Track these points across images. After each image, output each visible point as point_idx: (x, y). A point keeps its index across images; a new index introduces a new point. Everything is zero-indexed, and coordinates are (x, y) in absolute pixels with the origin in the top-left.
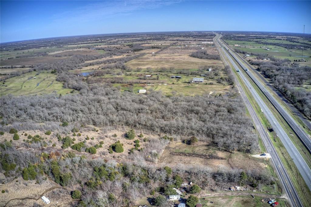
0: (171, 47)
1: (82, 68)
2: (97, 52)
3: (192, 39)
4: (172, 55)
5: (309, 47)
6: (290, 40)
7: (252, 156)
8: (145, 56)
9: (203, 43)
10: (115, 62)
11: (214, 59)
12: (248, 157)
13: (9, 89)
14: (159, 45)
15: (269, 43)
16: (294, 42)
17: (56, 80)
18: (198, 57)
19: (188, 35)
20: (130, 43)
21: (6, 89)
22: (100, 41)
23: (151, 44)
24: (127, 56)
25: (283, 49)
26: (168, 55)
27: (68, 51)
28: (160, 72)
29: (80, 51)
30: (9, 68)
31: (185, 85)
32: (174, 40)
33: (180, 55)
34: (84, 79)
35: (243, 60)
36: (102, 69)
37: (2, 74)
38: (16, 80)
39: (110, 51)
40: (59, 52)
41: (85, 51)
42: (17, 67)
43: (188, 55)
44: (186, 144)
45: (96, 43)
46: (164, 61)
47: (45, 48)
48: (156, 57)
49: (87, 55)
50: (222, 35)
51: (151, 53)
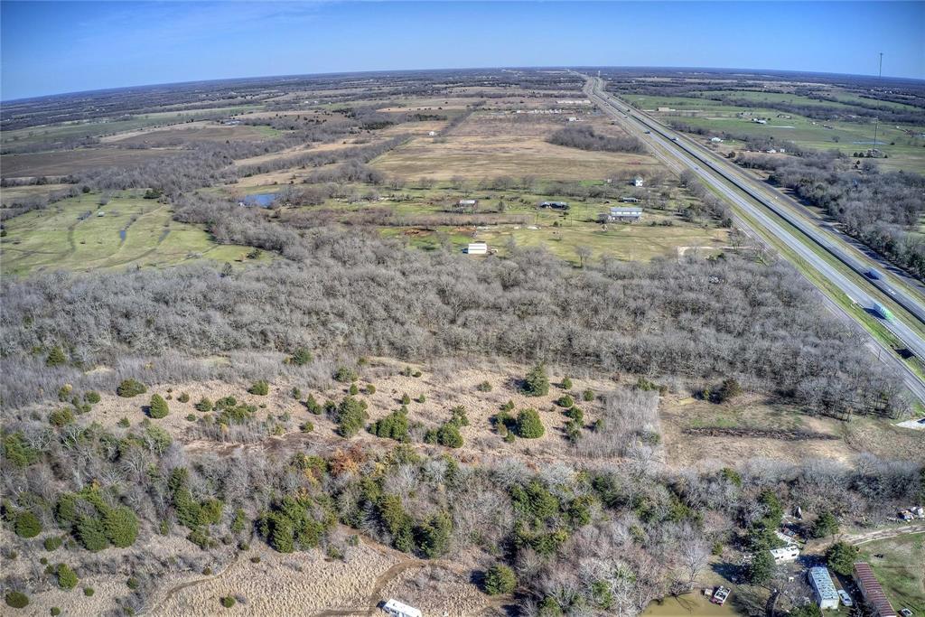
0: (473, 115)
1: (236, 182)
2: (252, 133)
3: (521, 91)
4: (494, 138)
5: (872, 116)
6: (809, 93)
7: (899, 425)
8: (415, 143)
9: (560, 102)
10: (334, 162)
11: (628, 151)
12: (890, 429)
13: (33, 252)
14: (433, 108)
15: (755, 102)
16: (821, 99)
17: (176, 220)
18: (576, 146)
19: (502, 79)
20: (342, 106)
21: (22, 253)
22: (239, 98)
23: (404, 106)
24: (356, 143)
25: (801, 122)
26: (479, 139)
27: (156, 130)
28: (492, 189)
29: (196, 130)
31: (593, 230)
32: (472, 96)
33: (517, 140)
34: (268, 216)
35: (712, 154)
36: (305, 182)
38: (40, 221)
39: (292, 128)
40: (131, 134)
41: (212, 131)
42: (21, 181)
43: (543, 138)
44: (707, 402)
45: (230, 105)
46: (480, 157)
47: (78, 124)
48: (448, 145)
49: (228, 142)
50: (604, 78)
51: (427, 135)
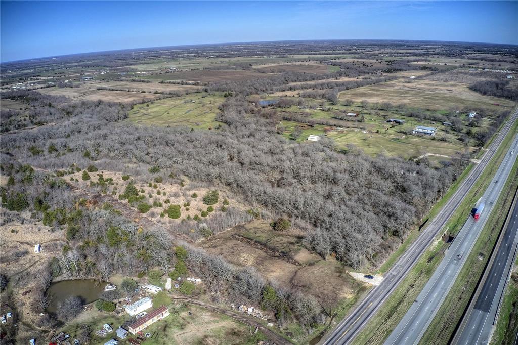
0: (456, 70)
2: (326, 69)
4: (441, 83)
7: (351, 273)
8: (393, 82)
24: (363, 79)
26: (433, 82)
27: (286, 64)
29: (302, 66)
30: (178, 84)
33: (452, 85)
37: (159, 91)
39: (348, 68)
40: (272, 65)
41: (310, 66)
49: (304, 73)
51: (409, 78)
